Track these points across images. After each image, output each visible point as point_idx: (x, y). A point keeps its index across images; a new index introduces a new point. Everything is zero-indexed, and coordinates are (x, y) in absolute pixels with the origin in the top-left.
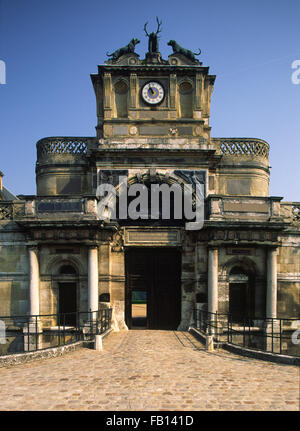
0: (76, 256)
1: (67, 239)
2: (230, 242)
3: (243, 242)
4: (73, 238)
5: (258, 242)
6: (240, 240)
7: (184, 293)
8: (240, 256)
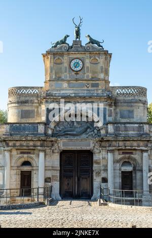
0: (32, 155)
1: (27, 146)
2: (120, 148)
3: (127, 148)
4: (31, 146)
5: (136, 148)
6: (126, 147)
7: (95, 177)
8: (127, 155)
